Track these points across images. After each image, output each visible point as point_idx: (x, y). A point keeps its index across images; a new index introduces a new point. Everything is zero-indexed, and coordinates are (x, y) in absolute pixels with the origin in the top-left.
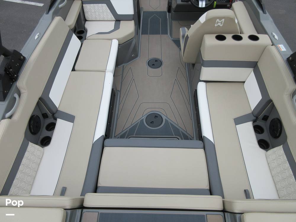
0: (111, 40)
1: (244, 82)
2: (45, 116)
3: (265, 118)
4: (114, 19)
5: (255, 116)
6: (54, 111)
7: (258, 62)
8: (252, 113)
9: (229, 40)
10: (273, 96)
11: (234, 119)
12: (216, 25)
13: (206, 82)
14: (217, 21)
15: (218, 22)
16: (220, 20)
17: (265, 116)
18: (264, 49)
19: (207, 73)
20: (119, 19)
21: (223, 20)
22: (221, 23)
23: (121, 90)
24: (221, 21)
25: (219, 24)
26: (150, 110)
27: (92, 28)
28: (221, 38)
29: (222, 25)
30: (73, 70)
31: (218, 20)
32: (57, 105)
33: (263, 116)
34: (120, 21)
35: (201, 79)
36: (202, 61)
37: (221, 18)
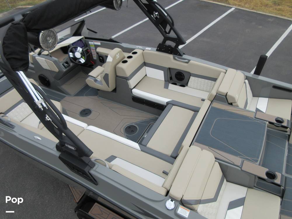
1: (146, 75)
3: (171, 78)
5: (168, 81)
7: (144, 62)
8: (165, 81)
10: (168, 66)
11: (164, 88)
16: (118, 54)
18: (143, 54)
21: (119, 54)
25: (118, 57)
26: (122, 129)
28: (125, 62)
33: (169, 78)
35: (132, 88)
36: (126, 79)
37: (117, 53)
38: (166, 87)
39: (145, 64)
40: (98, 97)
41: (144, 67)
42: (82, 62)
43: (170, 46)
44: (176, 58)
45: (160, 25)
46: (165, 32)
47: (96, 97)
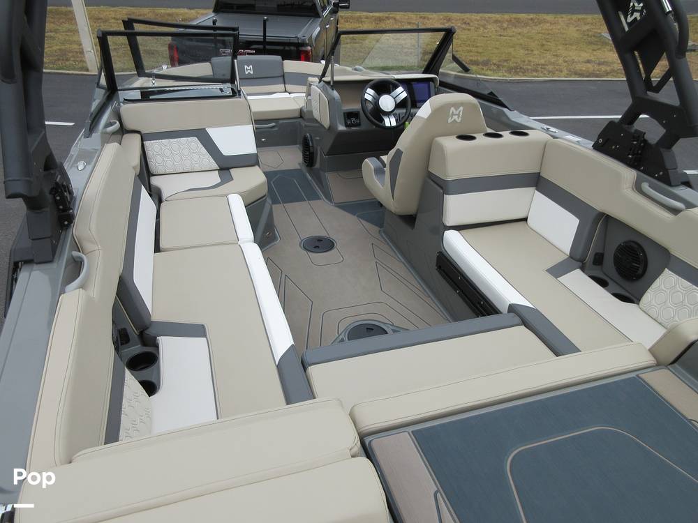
0: (226, 195)
3: (599, 259)
4: (215, 166)
5: (578, 261)
6: (146, 320)
7: (539, 172)
8: (571, 256)
9: (481, 140)
11: (548, 271)
12: (450, 120)
13: (458, 229)
14: (451, 112)
15: (453, 114)
17: (596, 254)
18: (545, 147)
19: (457, 207)
20: (226, 166)
21: (461, 108)
22: (458, 115)
24: (457, 112)
25: (455, 117)
26: (350, 321)
27: (171, 185)
28: (467, 137)
29: (460, 119)
30: (157, 249)
31: (452, 109)
33: (594, 253)
34: (228, 169)
35: (448, 224)
36: (442, 188)
37: (456, 105)
38: (558, 271)
39: (537, 181)
40: (380, 231)
41: (531, 190)
42: (387, 124)
43: (640, 136)
44: (645, 186)
45: (636, 53)
46: (648, 80)
47: (374, 229)
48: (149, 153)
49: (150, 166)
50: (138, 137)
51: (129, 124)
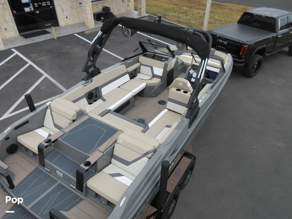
0: (143, 82)
2: (96, 96)
4: (152, 75)
6: (100, 96)
9: (181, 92)
13: (169, 110)
15: (180, 84)
21: (182, 83)
23: (137, 106)
27: (139, 76)
28: (178, 90)
30: (119, 87)
32: (103, 95)
34: (154, 77)
35: (167, 108)
37: (181, 82)
42: (192, 81)
48: (141, 68)
49: (140, 70)
50: (140, 64)
51: (140, 61)
